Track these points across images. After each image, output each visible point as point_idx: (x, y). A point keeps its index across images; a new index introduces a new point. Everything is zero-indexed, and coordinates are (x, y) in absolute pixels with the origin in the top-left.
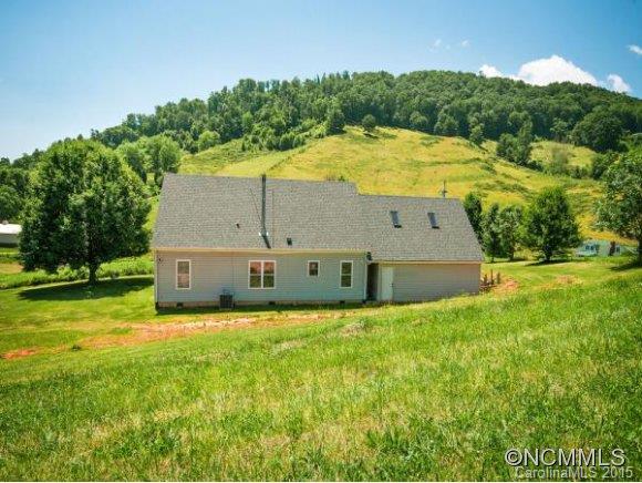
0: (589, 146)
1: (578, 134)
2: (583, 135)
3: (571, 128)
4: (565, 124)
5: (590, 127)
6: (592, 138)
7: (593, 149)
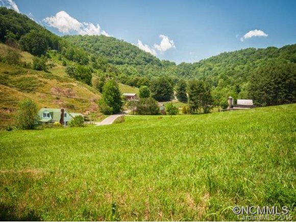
0: (30, 52)
1: (23, 43)
2: (26, 44)
3: (18, 39)
4: (15, 36)
5: (30, 40)
6: (31, 47)
7: (32, 54)
